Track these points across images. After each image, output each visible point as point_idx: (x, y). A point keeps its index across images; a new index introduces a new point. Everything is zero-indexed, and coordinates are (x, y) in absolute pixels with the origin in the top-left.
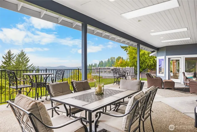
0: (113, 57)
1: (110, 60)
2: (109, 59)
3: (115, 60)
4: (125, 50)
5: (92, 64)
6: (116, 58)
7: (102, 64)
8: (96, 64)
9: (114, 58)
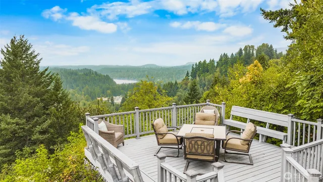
0: (250, 45)
1: (243, 52)
2: (241, 50)
3: (255, 52)
4: (279, 24)
5: (205, 61)
6: (256, 47)
7: (225, 60)
8: (213, 61)
9: (253, 47)
